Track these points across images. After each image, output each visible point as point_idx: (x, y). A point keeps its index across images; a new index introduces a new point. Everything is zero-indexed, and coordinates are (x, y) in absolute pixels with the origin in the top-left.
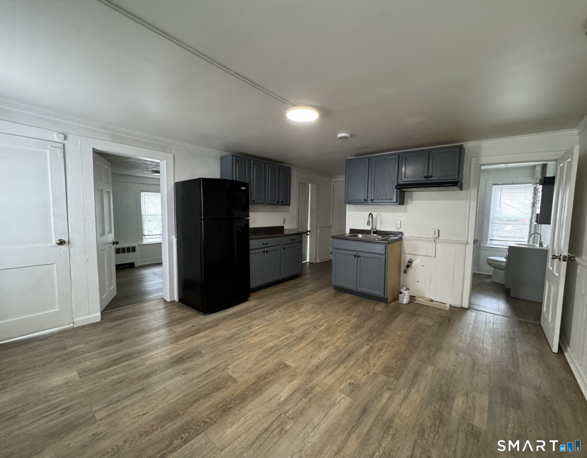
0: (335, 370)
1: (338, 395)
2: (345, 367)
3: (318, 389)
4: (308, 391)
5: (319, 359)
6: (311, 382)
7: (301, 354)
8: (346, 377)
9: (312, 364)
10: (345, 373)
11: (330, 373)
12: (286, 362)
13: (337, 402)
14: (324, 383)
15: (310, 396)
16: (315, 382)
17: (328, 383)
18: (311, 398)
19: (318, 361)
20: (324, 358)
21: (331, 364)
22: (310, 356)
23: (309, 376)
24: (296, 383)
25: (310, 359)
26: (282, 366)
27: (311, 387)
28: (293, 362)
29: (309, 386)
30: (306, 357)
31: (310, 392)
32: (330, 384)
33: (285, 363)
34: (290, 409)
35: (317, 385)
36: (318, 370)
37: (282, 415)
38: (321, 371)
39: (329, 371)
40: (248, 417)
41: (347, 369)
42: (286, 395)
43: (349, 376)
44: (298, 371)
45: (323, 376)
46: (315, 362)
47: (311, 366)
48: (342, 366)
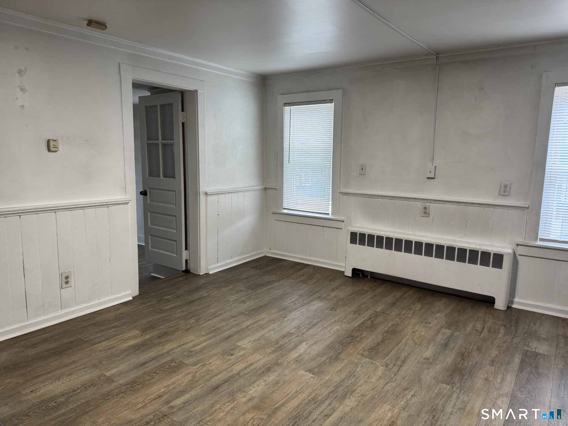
0: (246, 368)
1: (249, 346)
2: (231, 371)
3: (269, 351)
4: (279, 349)
5: (265, 381)
6: (277, 356)
7: (294, 387)
8: (234, 361)
9: (276, 374)
10: (234, 364)
11: (253, 364)
12: (311, 375)
13: (252, 342)
14: (261, 355)
15: (278, 346)
16: (272, 356)
17: (257, 355)
18: (276, 344)
19: (267, 378)
20: (257, 383)
21: (250, 374)
22: (279, 385)
23: (279, 361)
24: (294, 355)
25: (279, 380)
26: (316, 370)
27: (277, 352)
28: (301, 376)
29: (279, 353)
30: (284, 383)
31: (277, 349)
32: (256, 354)
33: (313, 374)
34: (294, 338)
35: (270, 354)
36: (267, 366)
37: (300, 335)
38: (263, 366)
39: (253, 367)
40: (329, 334)
41: (230, 369)
42: (302, 346)
43: (229, 362)
44: (294, 366)
45: (261, 362)
46: (272, 377)
47: (277, 372)
48: (235, 372)
